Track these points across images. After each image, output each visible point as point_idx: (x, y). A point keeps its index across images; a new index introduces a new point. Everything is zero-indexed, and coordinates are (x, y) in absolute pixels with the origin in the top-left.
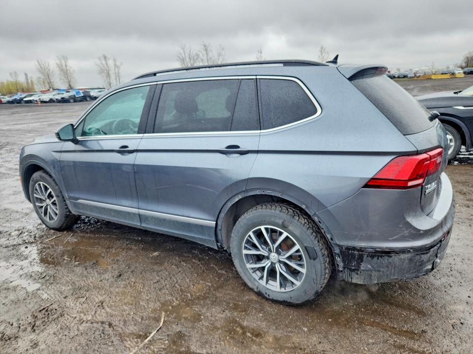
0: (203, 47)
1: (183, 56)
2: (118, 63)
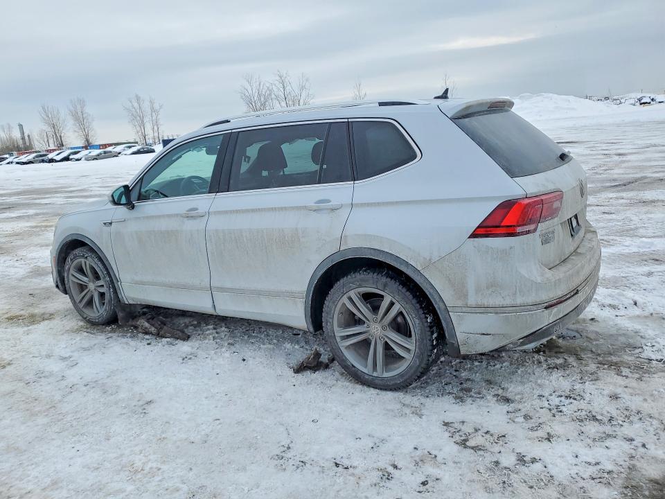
0: (278, 78)
1: (250, 92)
2: (156, 106)
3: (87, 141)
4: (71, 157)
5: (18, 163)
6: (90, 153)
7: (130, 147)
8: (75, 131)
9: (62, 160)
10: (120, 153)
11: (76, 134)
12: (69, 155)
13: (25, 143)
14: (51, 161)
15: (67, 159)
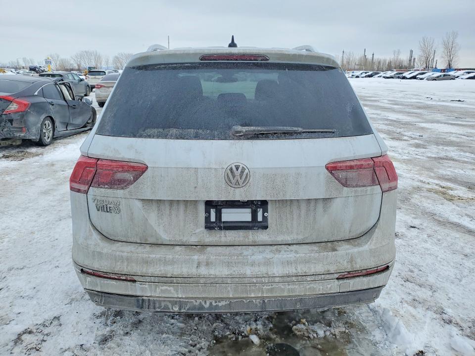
3: (449, 65)
4: (417, 76)
5: (384, 77)
6: (433, 74)
7: (469, 73)
8: (443, 57)
9: (411, 78)
10: (458, 77)
11: (442, 59)
12: (417, 75)
13: (410, 64)
14: (404, 78)
15: (414, 78)
